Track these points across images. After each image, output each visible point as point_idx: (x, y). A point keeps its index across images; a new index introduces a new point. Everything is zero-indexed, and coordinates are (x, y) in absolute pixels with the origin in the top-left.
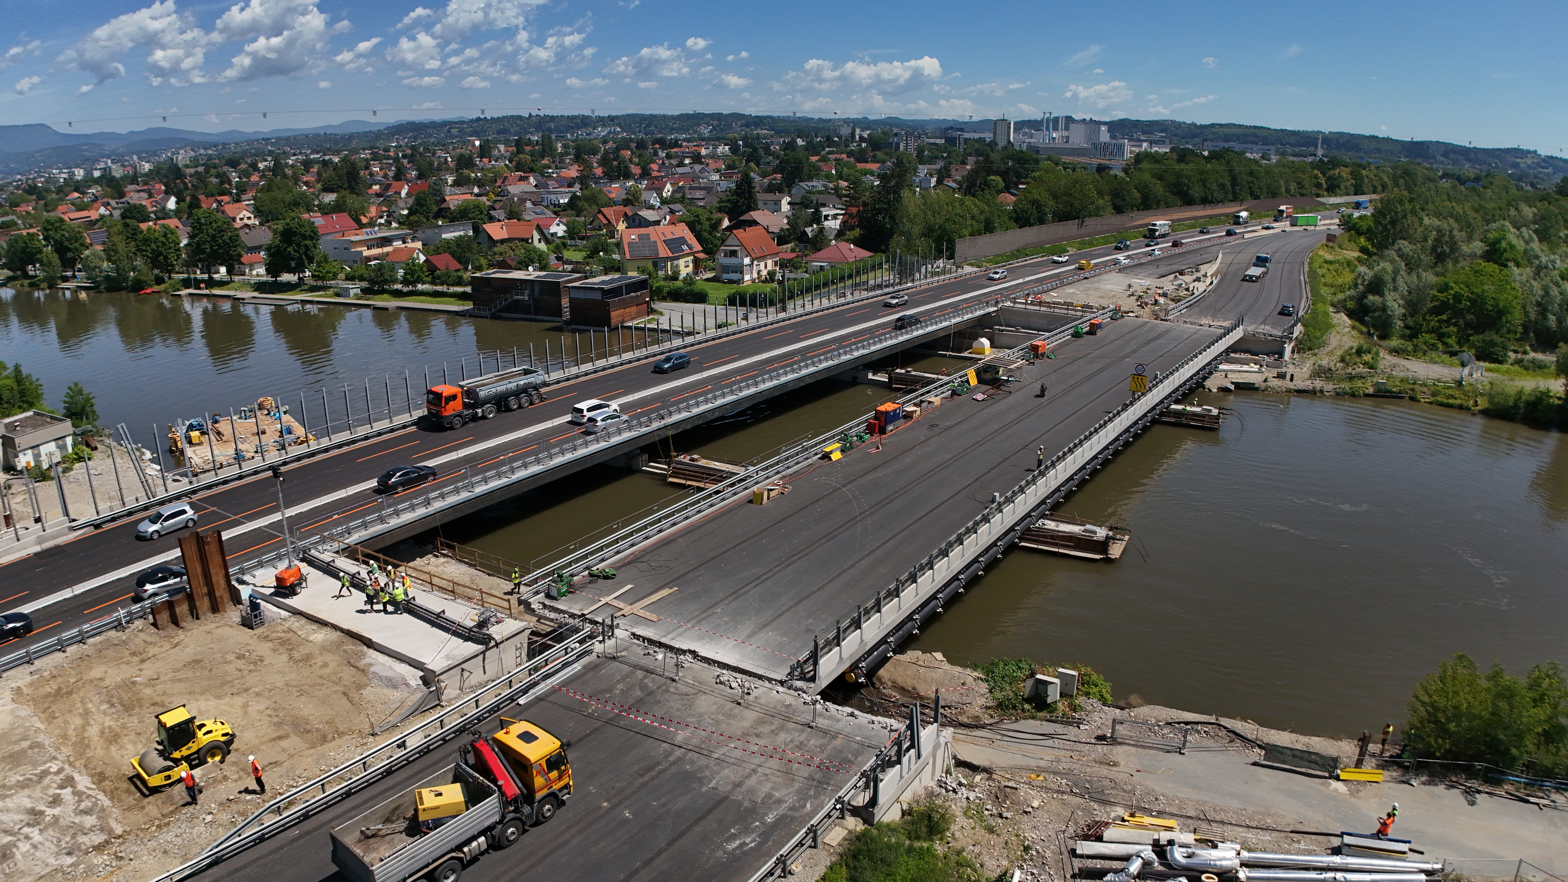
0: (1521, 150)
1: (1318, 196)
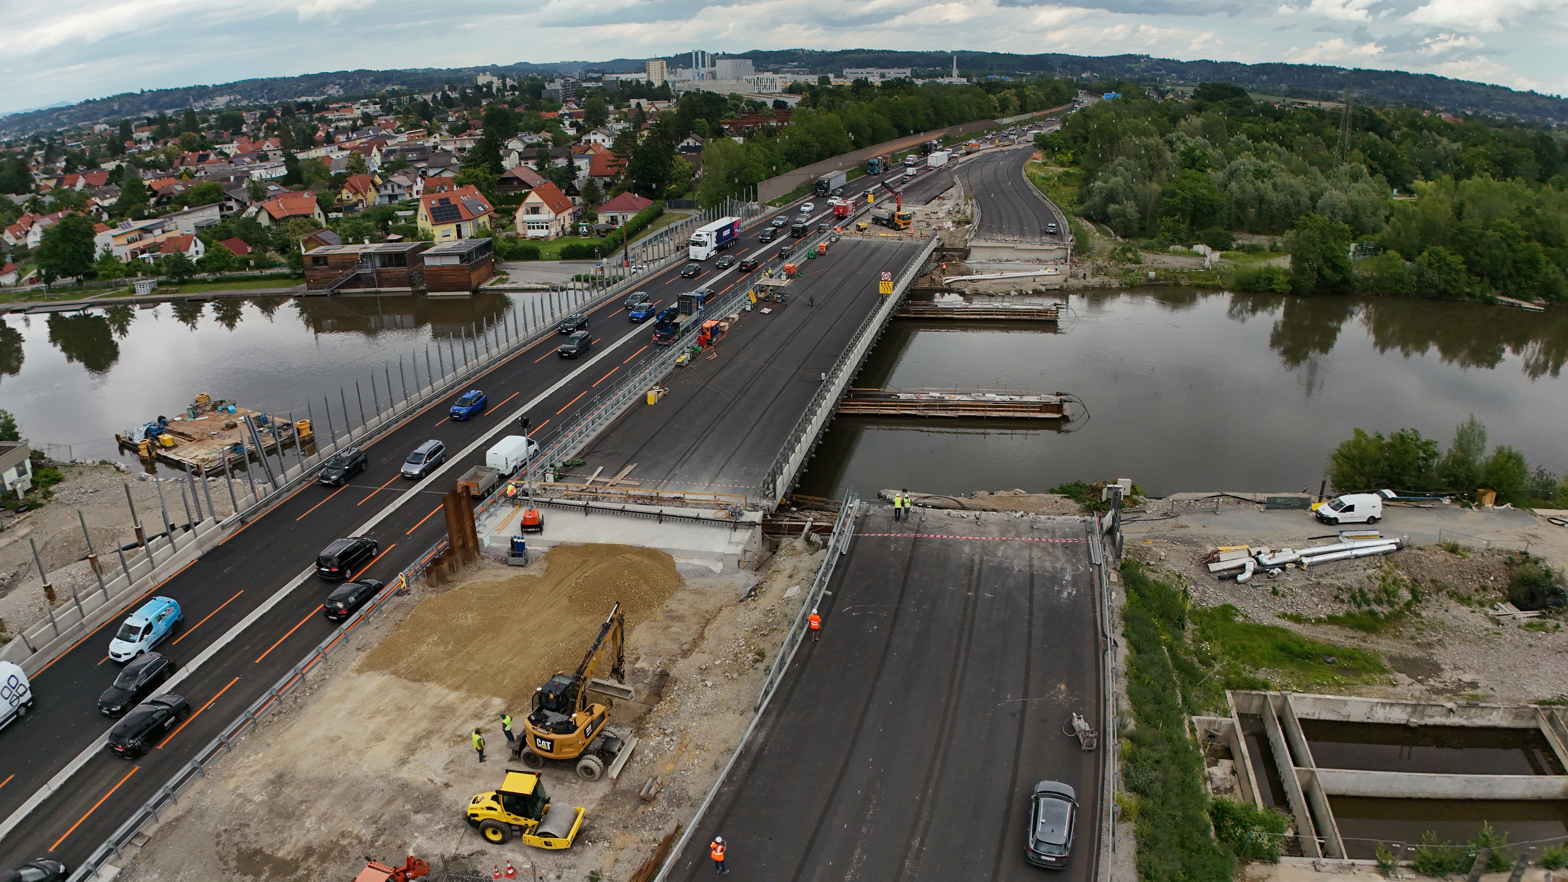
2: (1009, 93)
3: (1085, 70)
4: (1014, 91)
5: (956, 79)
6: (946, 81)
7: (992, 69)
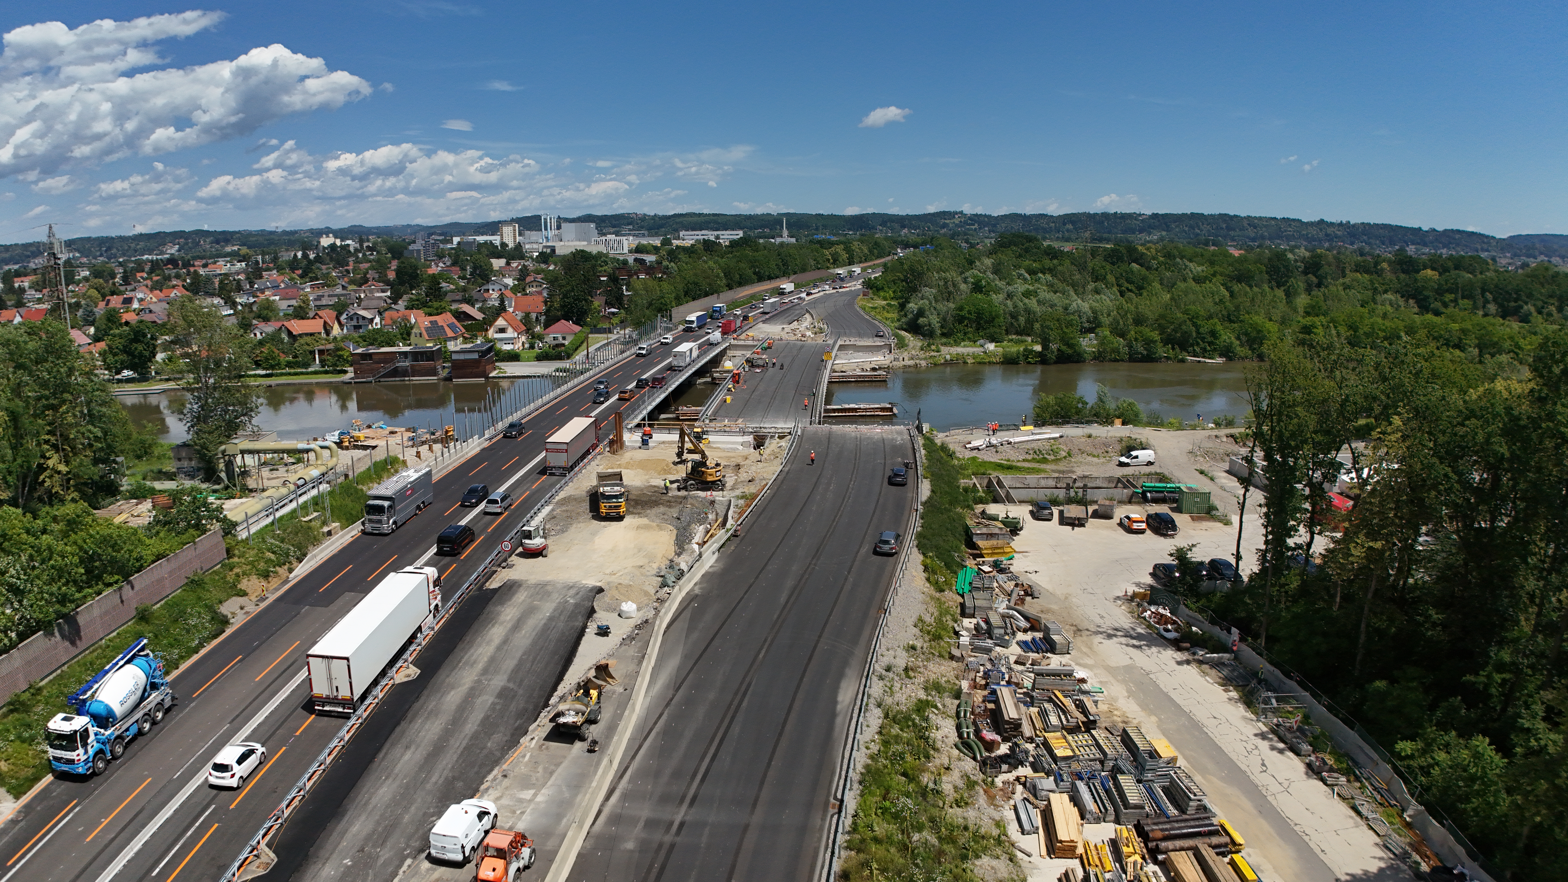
1: (828, 268)
2: (839, 249)
3: (903, 227)
4: (842, 246)
5: (786, 238)
6: (779, 240)
7: (817, 229)
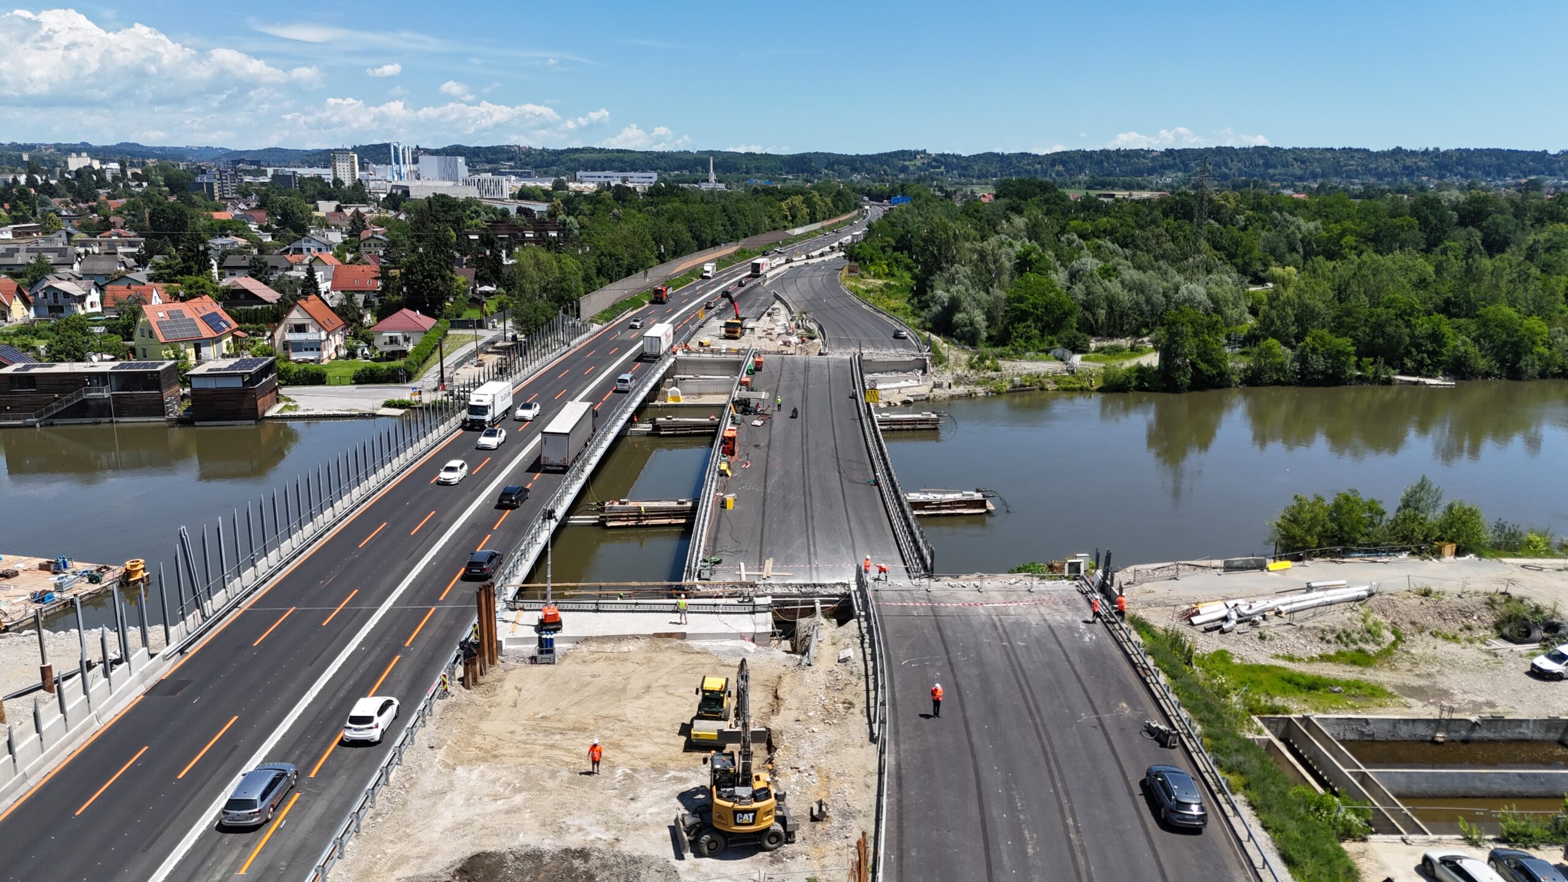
0: (909, 153)
1: (786, 228)
2: (797, 200)
5: (712, 183)
6: (704, 187)
